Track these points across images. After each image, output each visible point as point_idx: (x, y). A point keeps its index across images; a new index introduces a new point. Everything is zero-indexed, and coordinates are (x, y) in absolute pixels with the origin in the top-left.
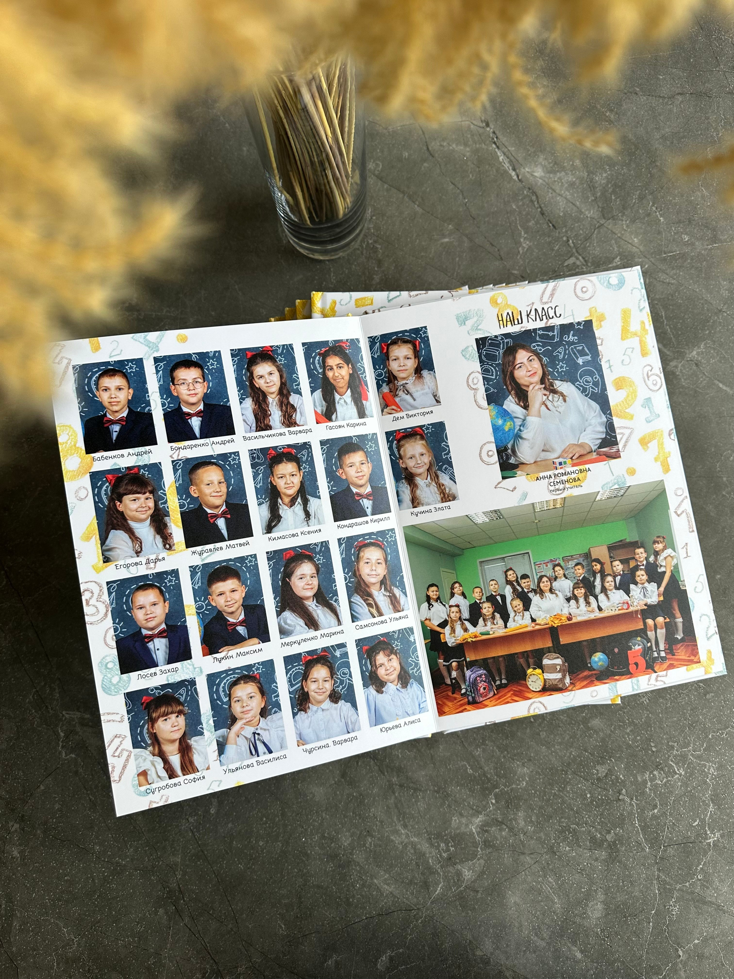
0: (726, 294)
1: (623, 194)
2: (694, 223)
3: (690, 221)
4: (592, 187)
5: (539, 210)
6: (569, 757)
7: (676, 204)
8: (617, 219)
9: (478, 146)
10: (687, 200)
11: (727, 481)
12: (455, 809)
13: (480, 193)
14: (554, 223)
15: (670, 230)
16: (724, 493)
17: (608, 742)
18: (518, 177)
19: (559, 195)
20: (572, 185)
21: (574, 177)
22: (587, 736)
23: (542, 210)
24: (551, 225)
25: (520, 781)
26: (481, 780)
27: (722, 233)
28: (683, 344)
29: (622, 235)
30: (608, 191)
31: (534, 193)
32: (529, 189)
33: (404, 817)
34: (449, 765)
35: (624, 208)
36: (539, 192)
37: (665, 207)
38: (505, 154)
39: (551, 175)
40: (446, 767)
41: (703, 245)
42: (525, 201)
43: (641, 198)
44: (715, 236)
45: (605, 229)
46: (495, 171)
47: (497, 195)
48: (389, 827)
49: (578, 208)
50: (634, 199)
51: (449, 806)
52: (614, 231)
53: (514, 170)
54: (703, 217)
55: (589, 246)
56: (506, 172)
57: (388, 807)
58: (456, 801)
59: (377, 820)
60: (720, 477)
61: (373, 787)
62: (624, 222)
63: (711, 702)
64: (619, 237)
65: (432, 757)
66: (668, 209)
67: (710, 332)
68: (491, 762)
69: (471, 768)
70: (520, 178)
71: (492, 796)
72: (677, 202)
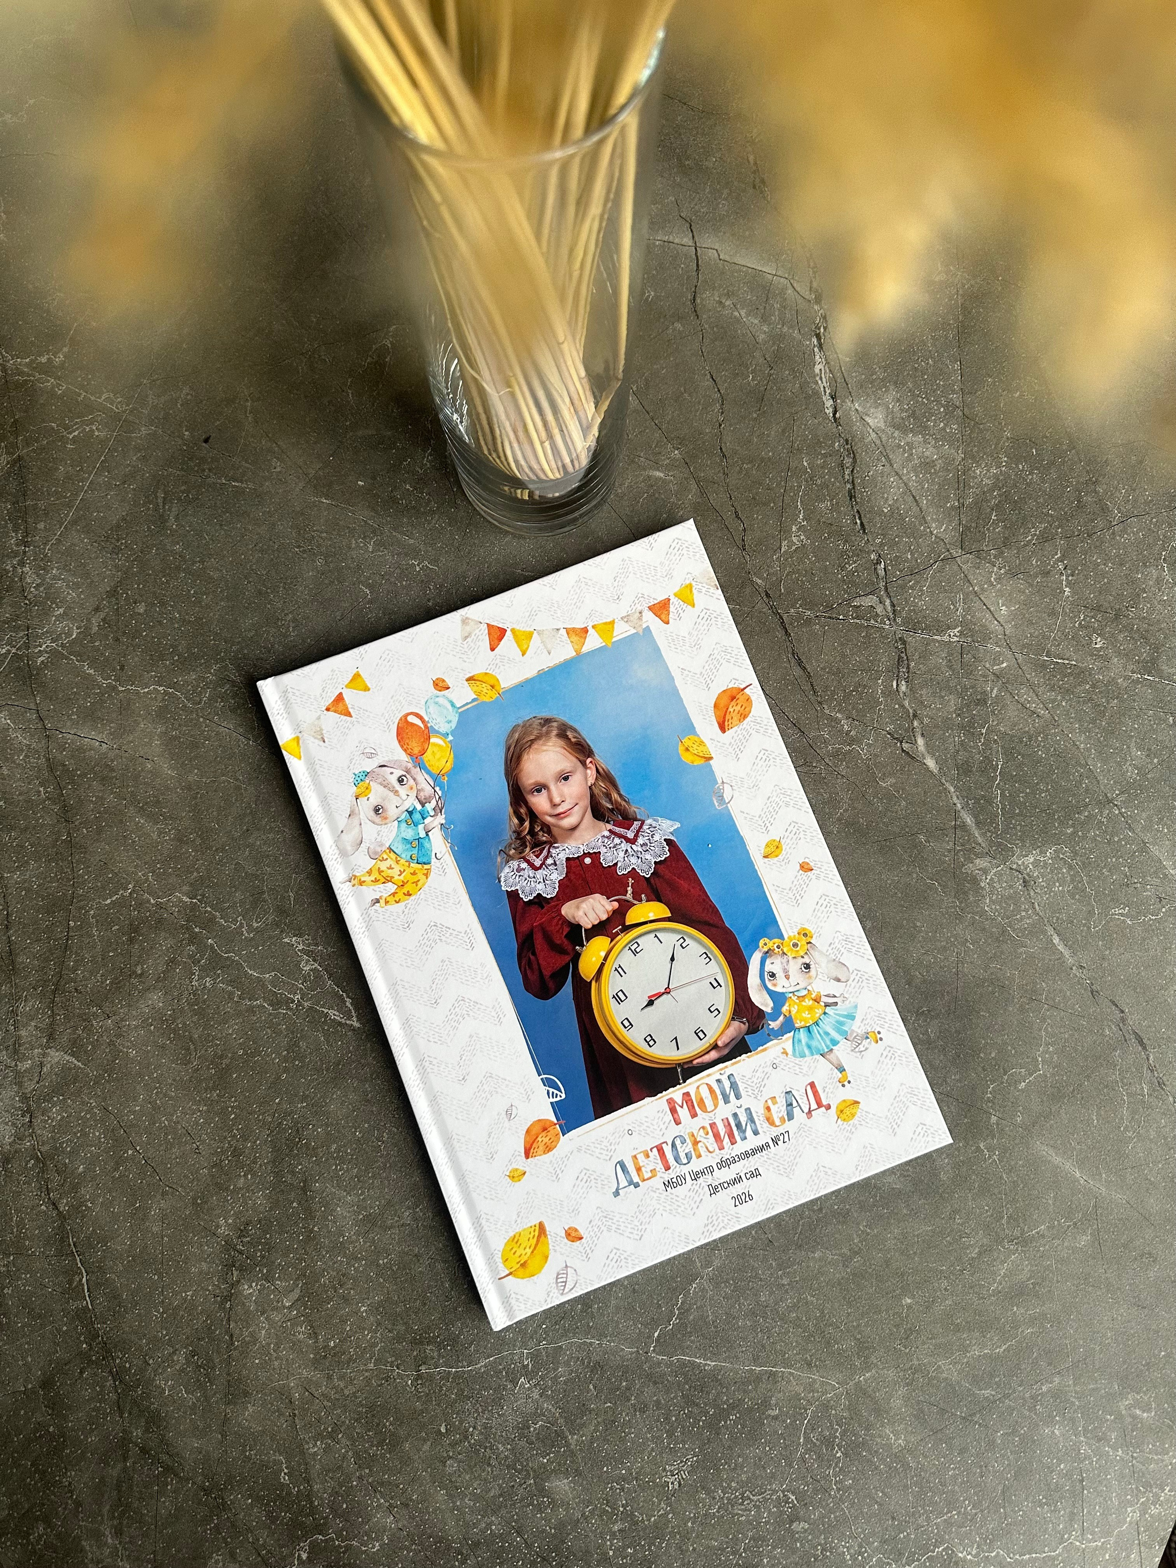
0: (1132, 773)
1: (1014, 518)
2: (1124, 621)
3: (1117, 616)
4: (961, 482)
5: (849, 486)
6: (483, 1531)
7: (1103, 575)
8: (985, 558)
9: (785, 329)
10: (1126, 576)
11: (998, 1124)
12: (224, 1538)
13: (755, 415)
14: (865, 521)
15: (1075, 616)
16: (981, 1146)
17: (570, 1534)
18: (834, 414)
19: (897, 474)
20: (927, 465)
21: (937, 454)
22: (532, 1504)
23: (854, 488)
24: (858, 521)
25: (369, 1536)
26: (299, 1505)
27: (1169, 660)
28: (1016, 834)
29: (983, 589)
30: (989, 501)
31: (852, 453)
32: (847, 441)
33: (123, 1513)
34: (250, 1450)
35: (1006, 543)
36: (862, 455)
37: (1082, 570)
38: (827, 363)
39: (896, 434)
40: (244, 1451)
41: (1125, 668)
42: (829, 459)
43: (1045, 538)
44: (1154, 661)
45: (955, 567)
46: (797, 386)
47: (784, 431)
48: (87, 1521)
49: (921, 509)
50: (1031, 535)
51: (217, 1529)
52: (971, 577)
53: (833, 397)
54: (1144, 618)
55: (911, 588)
56: (817, 394)
57: (102, 1479)
58: (233, 1525)
59: (72, 1496)
60: (986, 1112)
61: (92, 1430)
62: (995, 569)
63: (797, 1540)
64: (976, 593)
65: (226, 1420)
66: (1086, 577)
67: (1075, 833)
68: (331, 1478)
69: (289, 1474)
70: (838, 415)
71: (305, 1545)
72: (1107, 572)
